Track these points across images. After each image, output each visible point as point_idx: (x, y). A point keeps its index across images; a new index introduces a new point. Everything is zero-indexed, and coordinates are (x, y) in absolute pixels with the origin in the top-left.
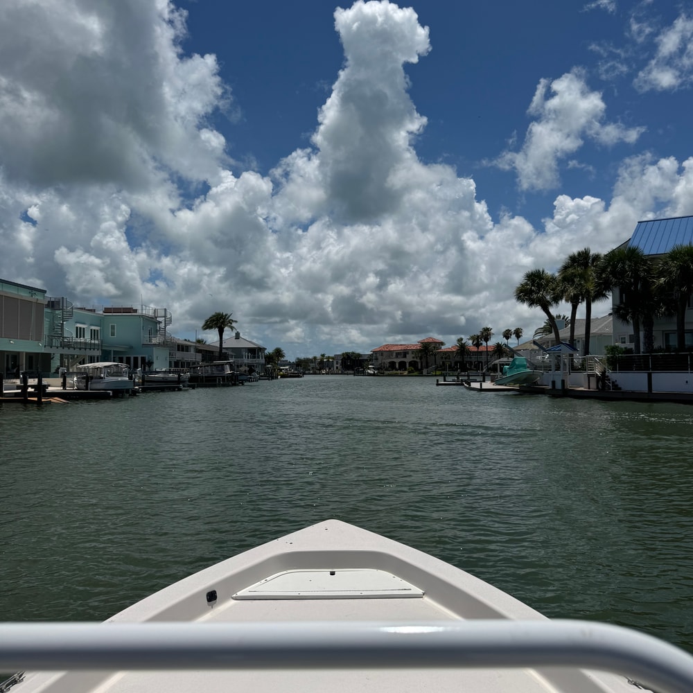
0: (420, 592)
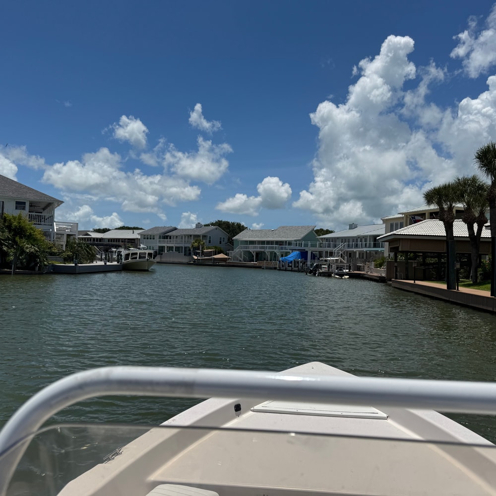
0: (385, 415)
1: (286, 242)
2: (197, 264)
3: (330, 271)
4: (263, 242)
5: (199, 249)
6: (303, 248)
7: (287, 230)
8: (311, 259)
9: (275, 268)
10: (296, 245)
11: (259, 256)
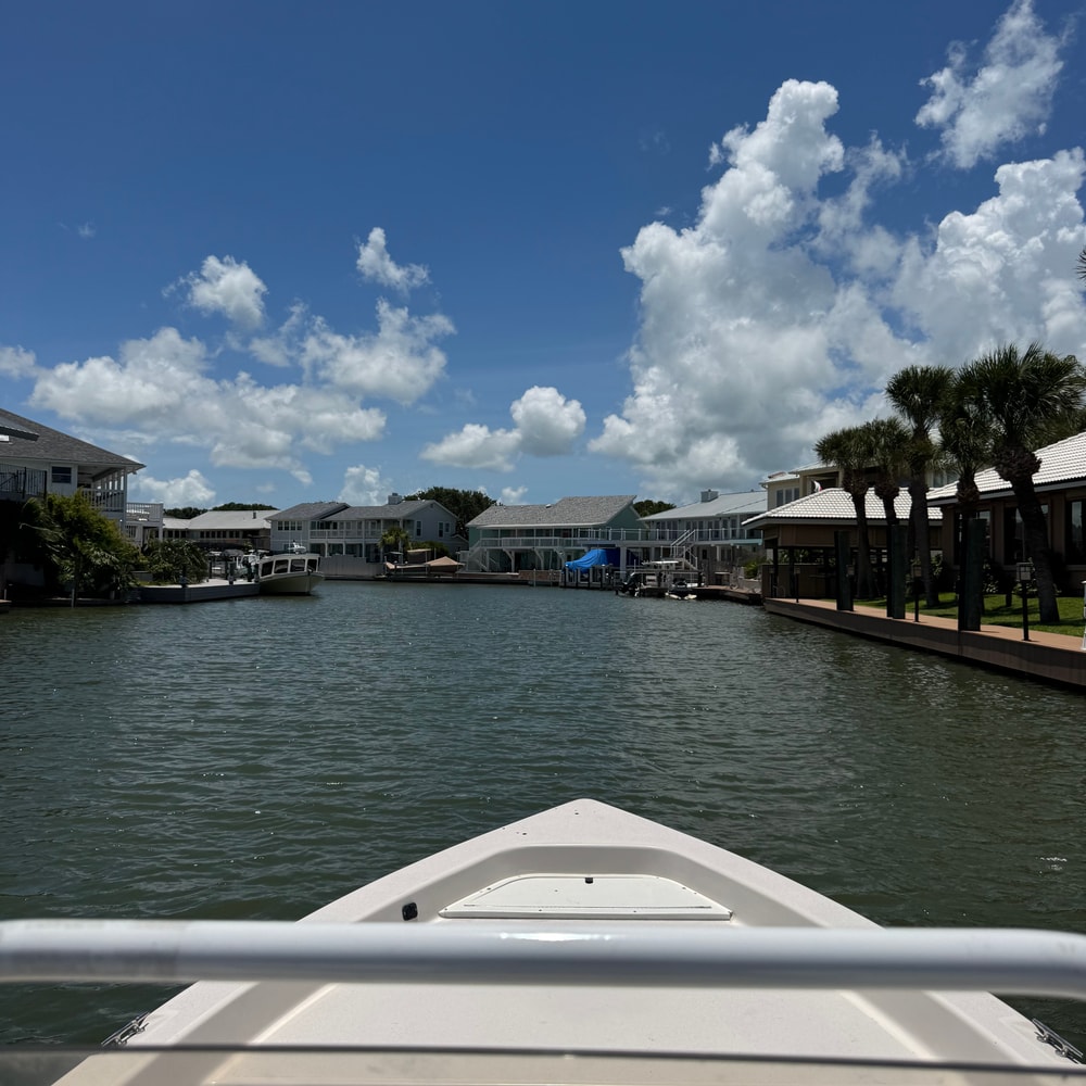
0: (726, 911)
1: (576, 530)
2: (395, 579)
3: (663, 585)
4: (529, 532)
5: (397, 550)
6: (610, 541)
7: (578, 504)
8: (627, 564)
9: (556, 584)
10: (597, 536)
11: (523, 560)
